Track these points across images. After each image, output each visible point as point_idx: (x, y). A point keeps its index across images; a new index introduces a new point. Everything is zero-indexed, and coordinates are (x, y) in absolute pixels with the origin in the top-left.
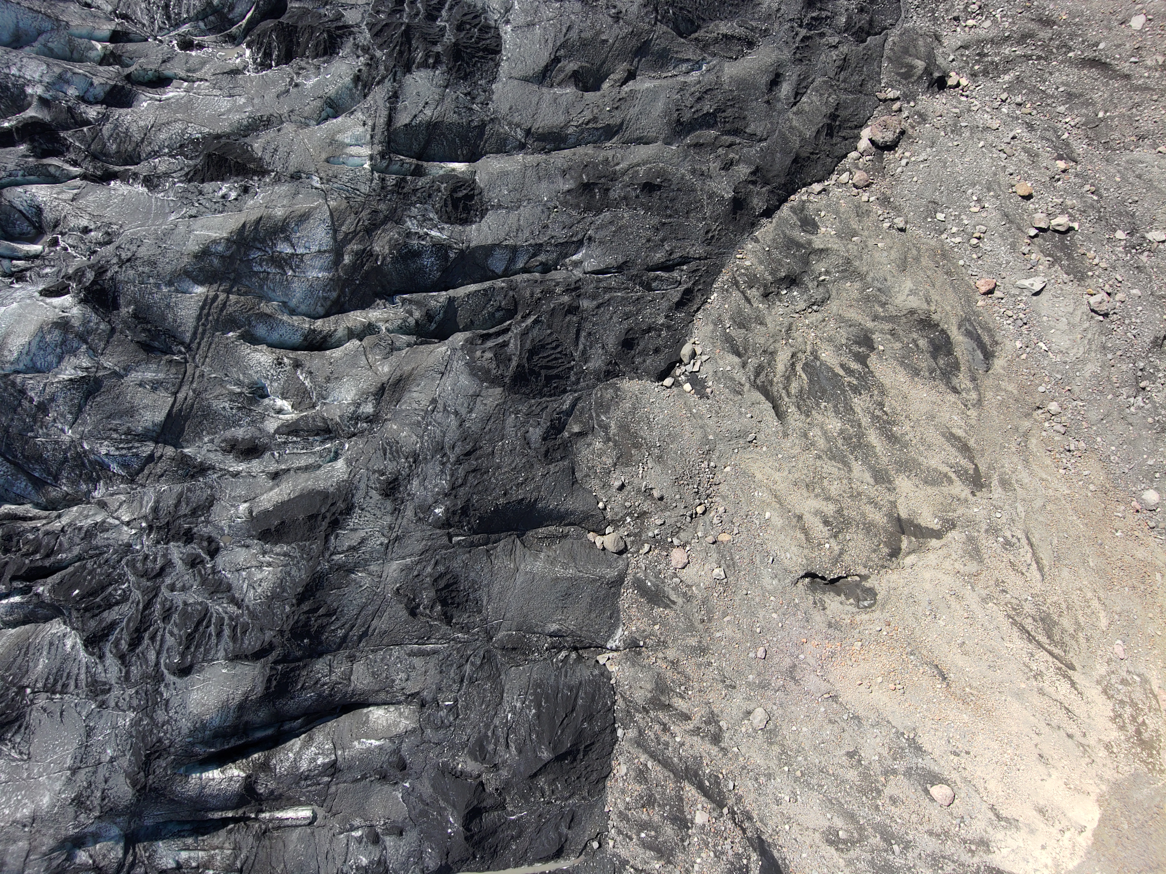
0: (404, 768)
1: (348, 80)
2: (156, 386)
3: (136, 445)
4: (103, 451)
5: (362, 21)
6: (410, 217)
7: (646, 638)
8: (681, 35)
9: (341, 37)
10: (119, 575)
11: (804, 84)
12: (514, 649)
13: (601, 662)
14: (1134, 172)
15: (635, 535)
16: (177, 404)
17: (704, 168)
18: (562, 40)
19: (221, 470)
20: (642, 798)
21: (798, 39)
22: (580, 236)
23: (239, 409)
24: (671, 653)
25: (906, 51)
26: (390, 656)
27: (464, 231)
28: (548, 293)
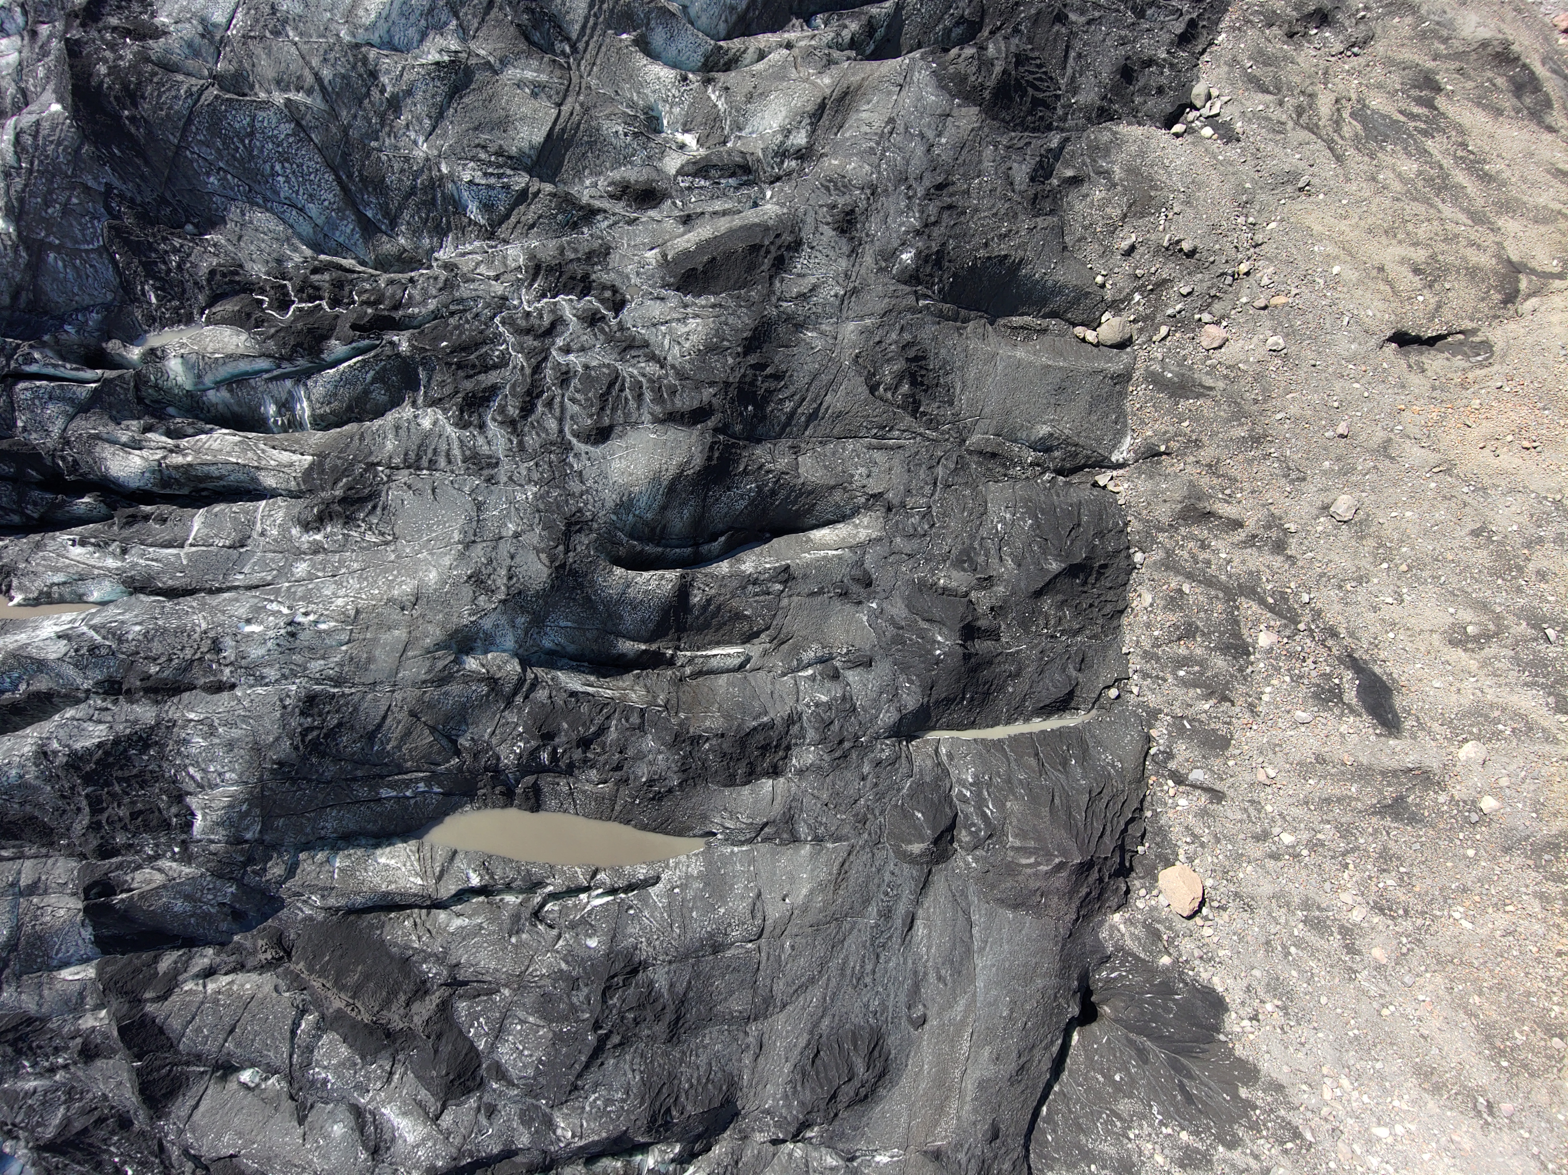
0: (869, 584)
2: (537, 90)
3: (509, 172)
4: (467, 177)
7: (1169, 440)
10: (494, 334)
12: (994, 455)
13: (1101, 484)
15: (1145, 319)
16: (561, 120)
19: (614, 214)
20: (1178, 628)
23: (636, 135)
24: (1206, 454)
26: (844, 449)
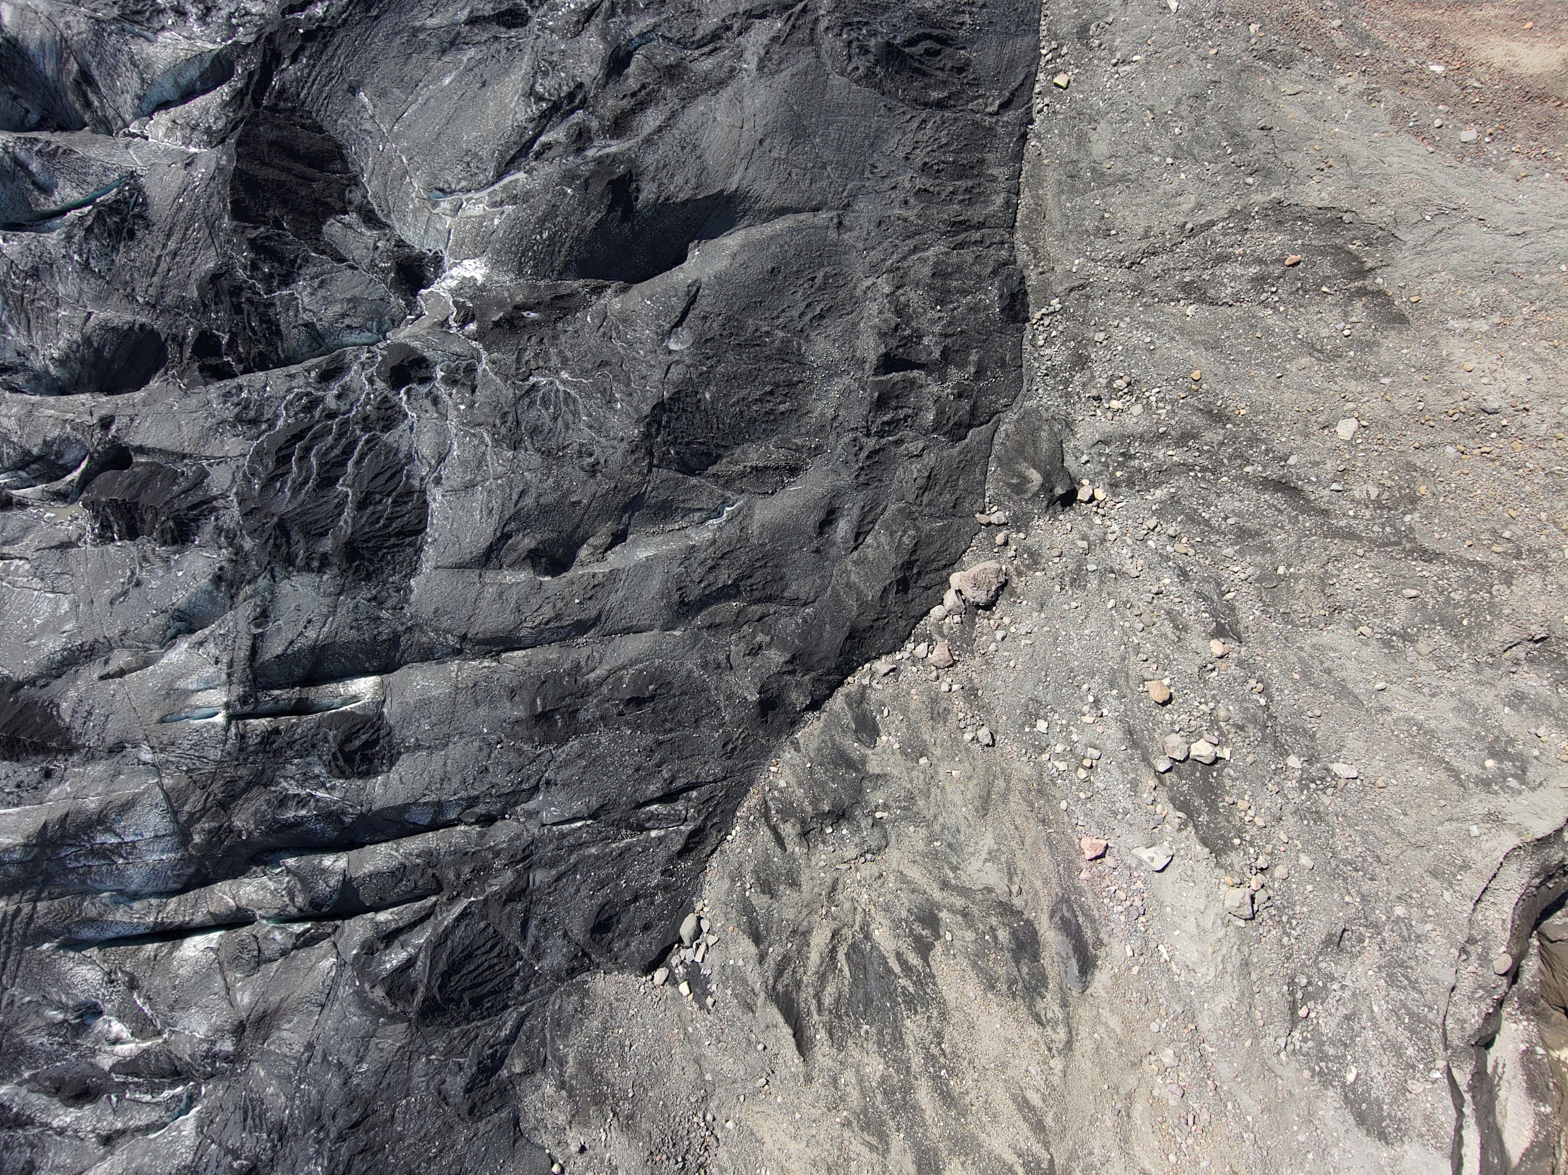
1: (204, 582)
5: (231, 487)
6: (285, 778)
8: (692, 472)
9: (196, 519)
11: (869, 519)
14: (1322, 663)
17: (722, 657)
18: (512, 511)
19: (42, 1123)
21: (863, 455)
22: (533, 782)
23: (61, 1044)
25: (1020, 451)
27: (364, 789)
28: (483, 871)
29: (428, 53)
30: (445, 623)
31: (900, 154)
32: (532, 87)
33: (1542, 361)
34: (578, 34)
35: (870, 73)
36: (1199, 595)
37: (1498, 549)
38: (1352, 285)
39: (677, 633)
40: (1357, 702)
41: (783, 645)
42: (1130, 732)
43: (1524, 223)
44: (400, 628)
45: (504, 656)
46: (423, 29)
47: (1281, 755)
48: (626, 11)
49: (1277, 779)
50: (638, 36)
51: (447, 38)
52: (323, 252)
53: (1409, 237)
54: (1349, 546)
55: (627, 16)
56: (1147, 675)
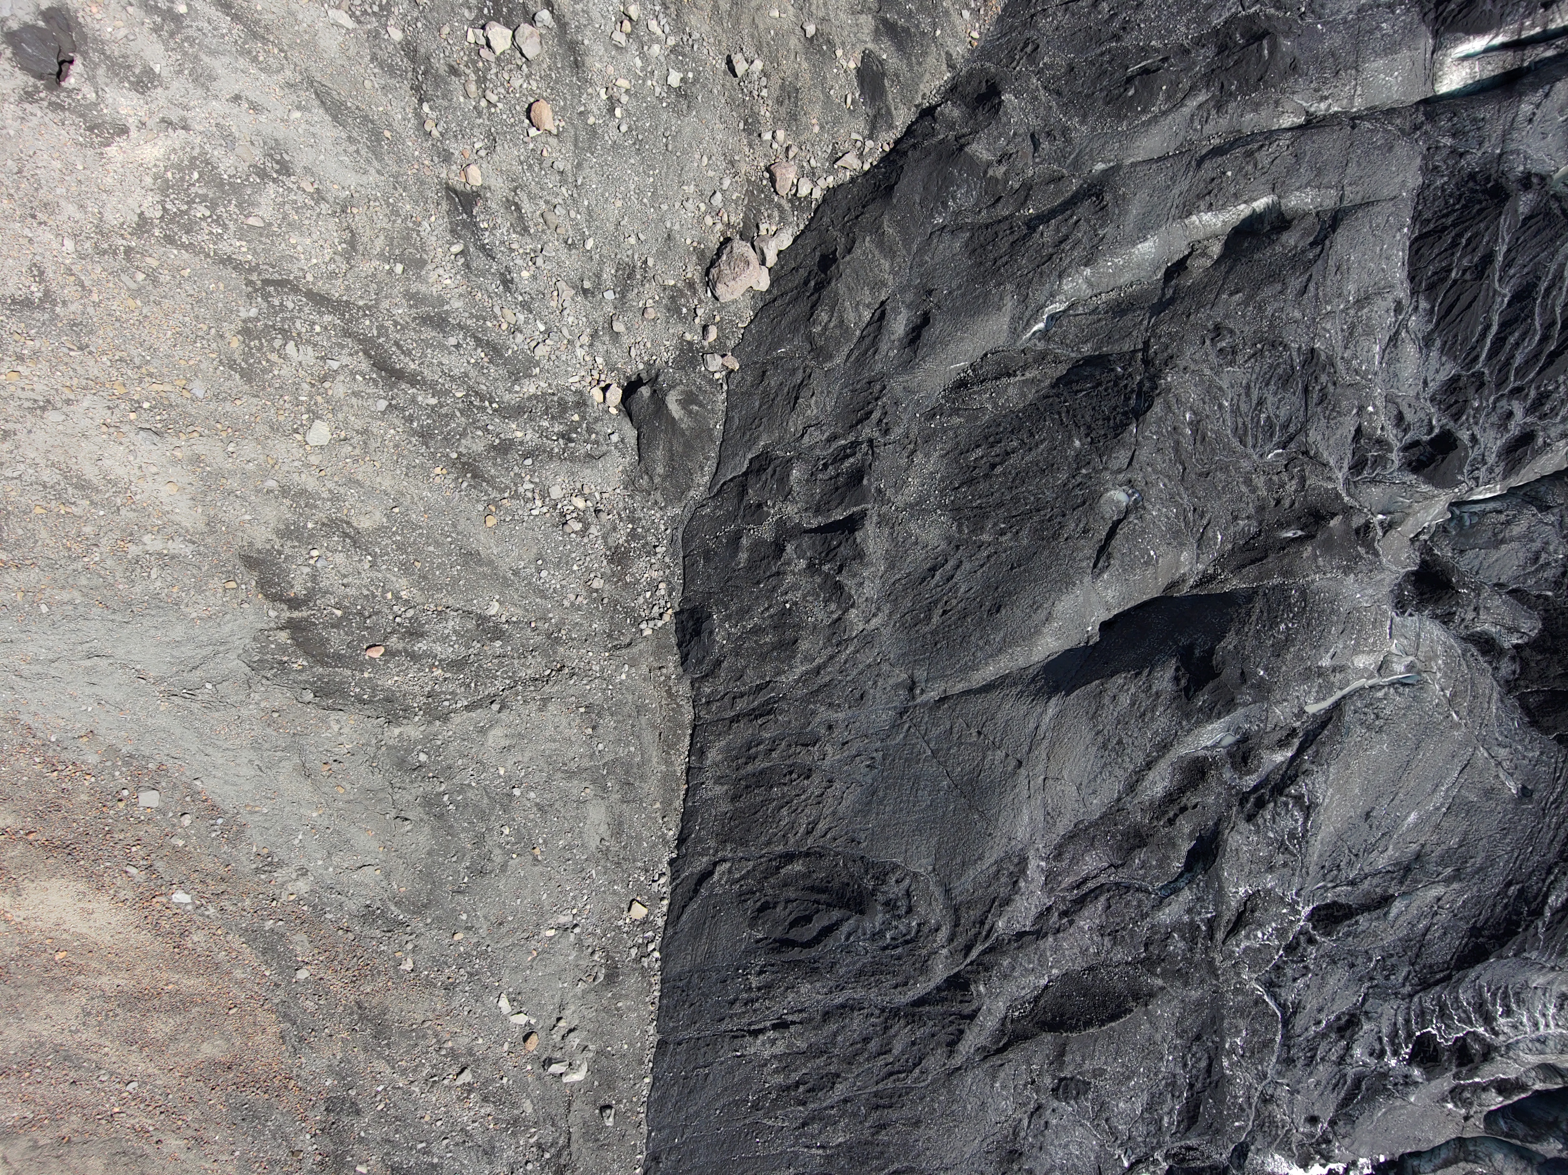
8: (1090, 358)
11: (867, 341)
18: (1313, 271)
21: (876, 415)
25: (688, 445)
29: (1438, 851)
30: (1379, 139)
31: (837, 785)
32: (1307, 818)
33: (83, 486)
34: (1250, 897)
35: (882, 878)
36: (490, 255)
37: (148, 260)
38: (305, 614)
39: (1100, 166)
40: (322, 97)
41: (972, 163)
42: (577, 65)
43: (88, 671)
44: (1427, 127)
45: (1302, 120)
46: (1448, 881)
47: (408, 43)
48: (1194, 927)
49: (416, 14)
50: (1181, 889)
51: (1416, 873)
52: (1538, 597)
53: (234, 664)
54: (321, 287)
55: (1192, 921)
56: (553, 141)
